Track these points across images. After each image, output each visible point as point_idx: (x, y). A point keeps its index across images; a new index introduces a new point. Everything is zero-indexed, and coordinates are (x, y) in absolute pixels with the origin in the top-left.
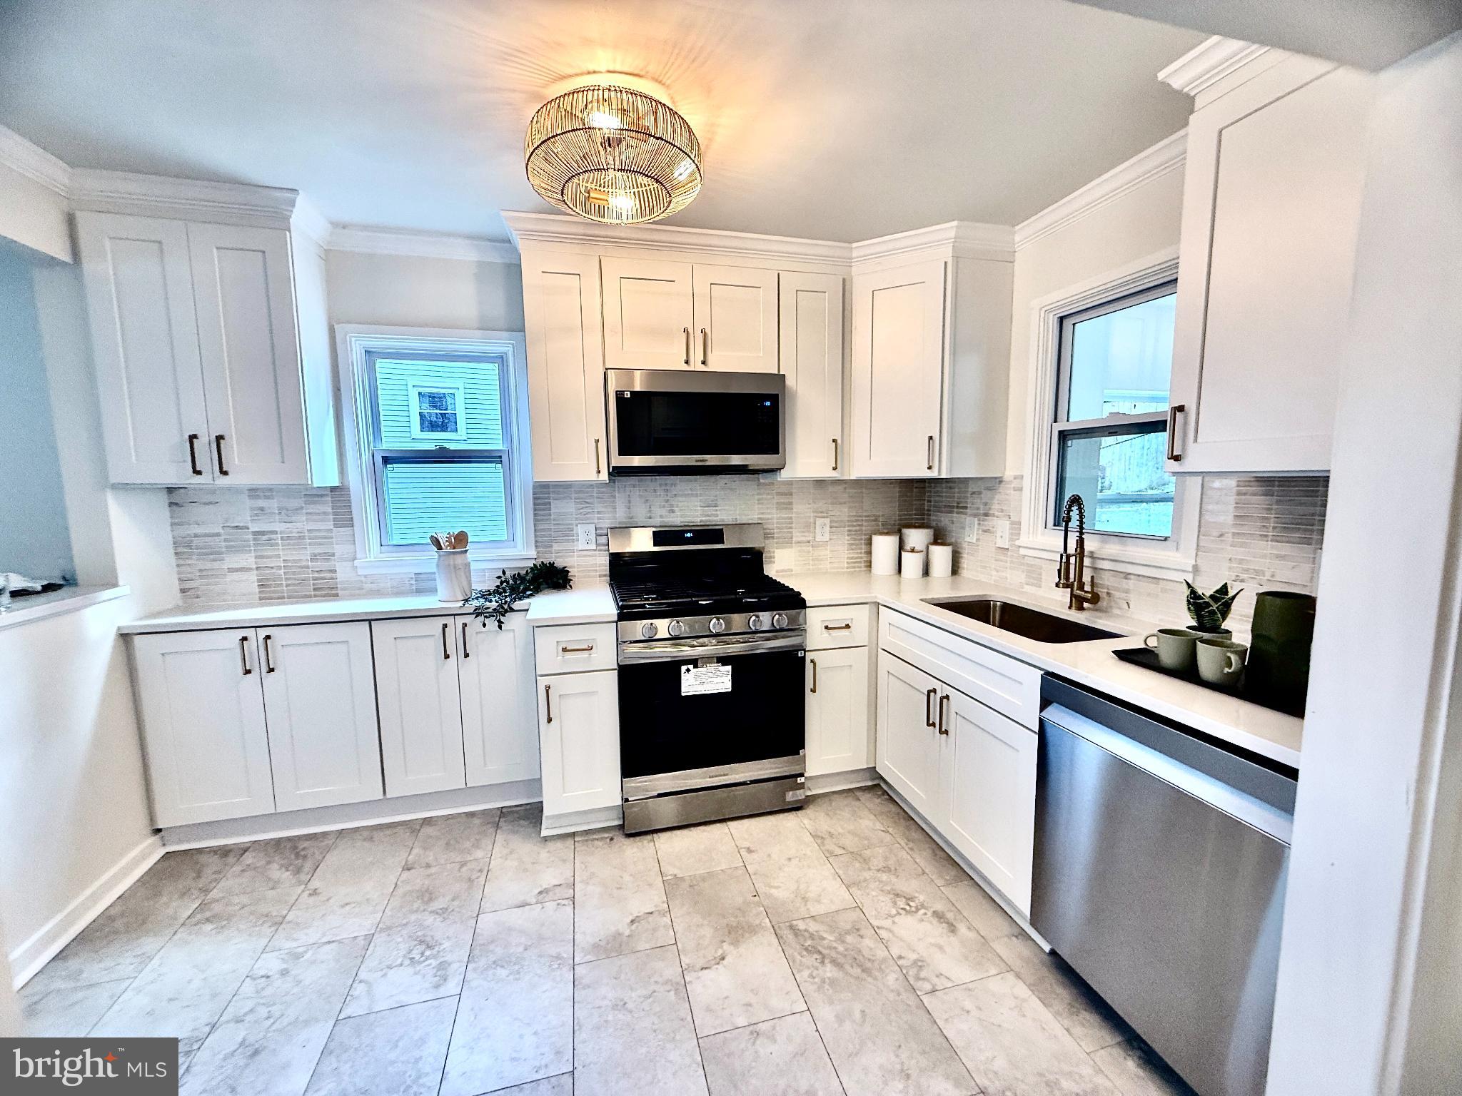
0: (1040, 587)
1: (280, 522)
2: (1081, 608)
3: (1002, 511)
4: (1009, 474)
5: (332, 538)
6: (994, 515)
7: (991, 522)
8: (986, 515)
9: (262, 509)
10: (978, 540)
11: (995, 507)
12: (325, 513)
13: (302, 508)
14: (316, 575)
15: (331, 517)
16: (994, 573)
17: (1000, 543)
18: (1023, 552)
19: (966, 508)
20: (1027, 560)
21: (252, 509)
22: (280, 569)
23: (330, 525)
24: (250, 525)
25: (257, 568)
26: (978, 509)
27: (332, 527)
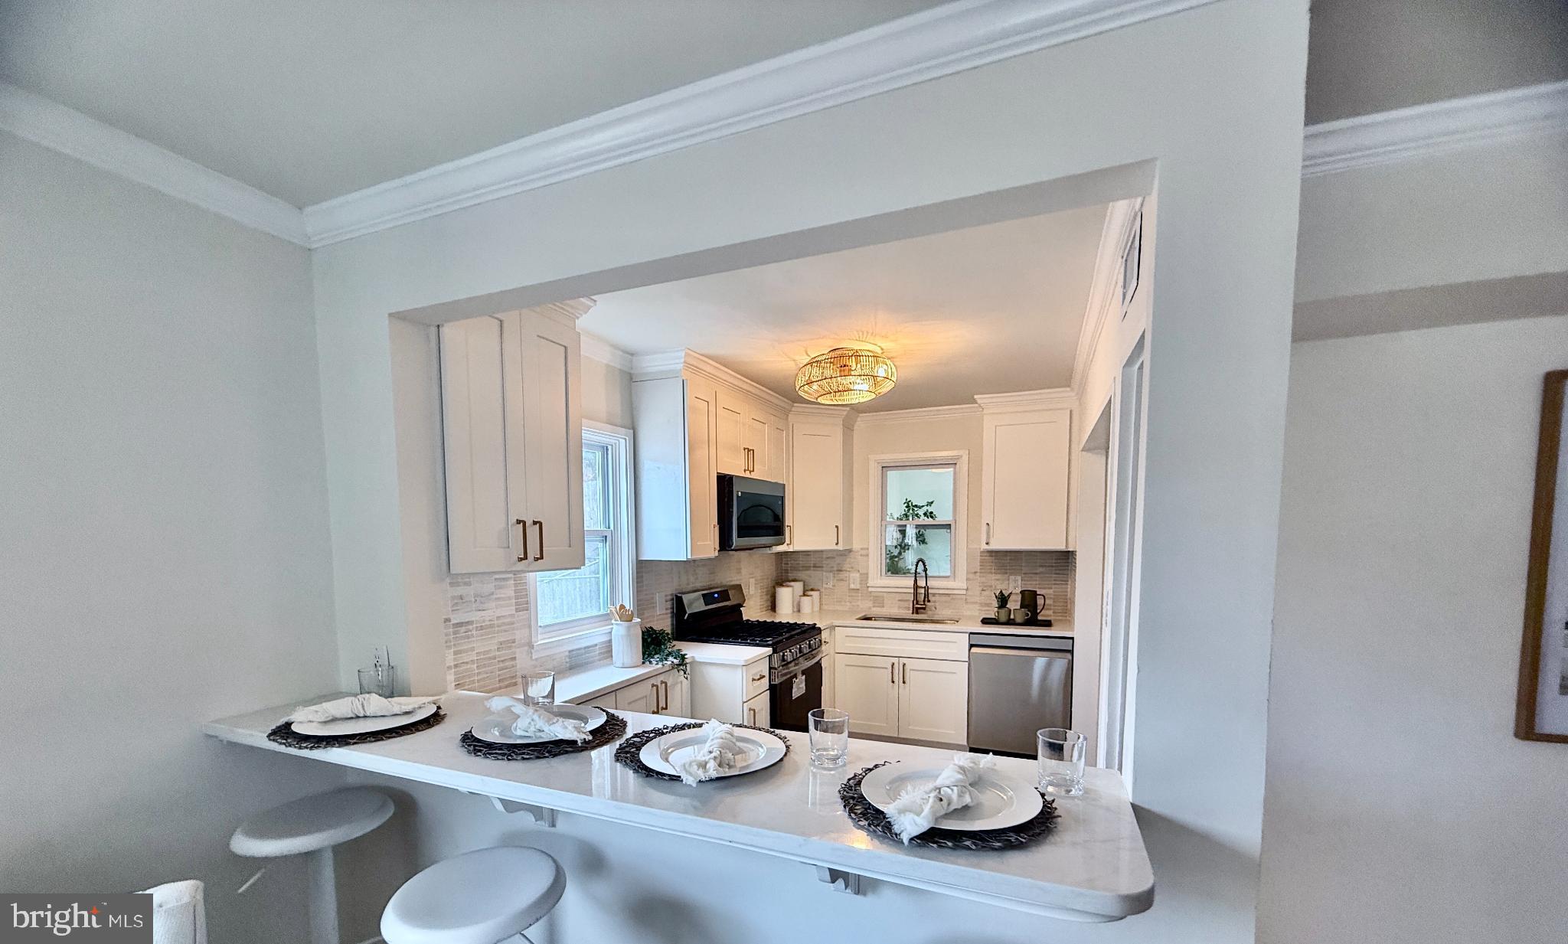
0: (883, 607)
1: (476, 610)
2: (917, 613)
3: (852, 568)
4: (856, 546)
5: (513, 624)
6: (846, 571)
7: (842, 575)
8: (841, 571)
9: (461, 598)
10: (834, 586)
11: (846, 566)
12: (509, 598)
13: (492, 594)
14: (502, 665)
15: (514, 601)
16: (848, 604)
17: (852, 586)
18: (870, 589)
19: (822, 567)
20: (873, 594)
21: (453, 598)
22: (474, 664)
23: (512, 610)
24: (451, 616)
25: (456, 666)
26: (832, 567)
27: (514, 612)
